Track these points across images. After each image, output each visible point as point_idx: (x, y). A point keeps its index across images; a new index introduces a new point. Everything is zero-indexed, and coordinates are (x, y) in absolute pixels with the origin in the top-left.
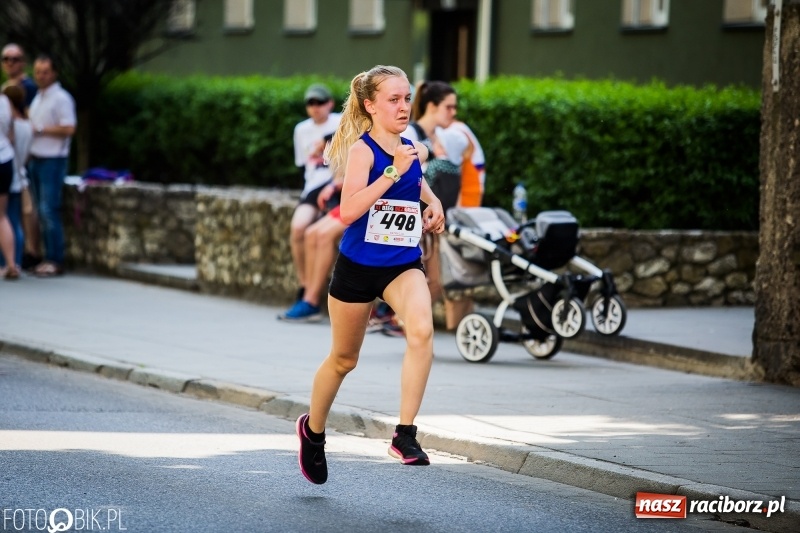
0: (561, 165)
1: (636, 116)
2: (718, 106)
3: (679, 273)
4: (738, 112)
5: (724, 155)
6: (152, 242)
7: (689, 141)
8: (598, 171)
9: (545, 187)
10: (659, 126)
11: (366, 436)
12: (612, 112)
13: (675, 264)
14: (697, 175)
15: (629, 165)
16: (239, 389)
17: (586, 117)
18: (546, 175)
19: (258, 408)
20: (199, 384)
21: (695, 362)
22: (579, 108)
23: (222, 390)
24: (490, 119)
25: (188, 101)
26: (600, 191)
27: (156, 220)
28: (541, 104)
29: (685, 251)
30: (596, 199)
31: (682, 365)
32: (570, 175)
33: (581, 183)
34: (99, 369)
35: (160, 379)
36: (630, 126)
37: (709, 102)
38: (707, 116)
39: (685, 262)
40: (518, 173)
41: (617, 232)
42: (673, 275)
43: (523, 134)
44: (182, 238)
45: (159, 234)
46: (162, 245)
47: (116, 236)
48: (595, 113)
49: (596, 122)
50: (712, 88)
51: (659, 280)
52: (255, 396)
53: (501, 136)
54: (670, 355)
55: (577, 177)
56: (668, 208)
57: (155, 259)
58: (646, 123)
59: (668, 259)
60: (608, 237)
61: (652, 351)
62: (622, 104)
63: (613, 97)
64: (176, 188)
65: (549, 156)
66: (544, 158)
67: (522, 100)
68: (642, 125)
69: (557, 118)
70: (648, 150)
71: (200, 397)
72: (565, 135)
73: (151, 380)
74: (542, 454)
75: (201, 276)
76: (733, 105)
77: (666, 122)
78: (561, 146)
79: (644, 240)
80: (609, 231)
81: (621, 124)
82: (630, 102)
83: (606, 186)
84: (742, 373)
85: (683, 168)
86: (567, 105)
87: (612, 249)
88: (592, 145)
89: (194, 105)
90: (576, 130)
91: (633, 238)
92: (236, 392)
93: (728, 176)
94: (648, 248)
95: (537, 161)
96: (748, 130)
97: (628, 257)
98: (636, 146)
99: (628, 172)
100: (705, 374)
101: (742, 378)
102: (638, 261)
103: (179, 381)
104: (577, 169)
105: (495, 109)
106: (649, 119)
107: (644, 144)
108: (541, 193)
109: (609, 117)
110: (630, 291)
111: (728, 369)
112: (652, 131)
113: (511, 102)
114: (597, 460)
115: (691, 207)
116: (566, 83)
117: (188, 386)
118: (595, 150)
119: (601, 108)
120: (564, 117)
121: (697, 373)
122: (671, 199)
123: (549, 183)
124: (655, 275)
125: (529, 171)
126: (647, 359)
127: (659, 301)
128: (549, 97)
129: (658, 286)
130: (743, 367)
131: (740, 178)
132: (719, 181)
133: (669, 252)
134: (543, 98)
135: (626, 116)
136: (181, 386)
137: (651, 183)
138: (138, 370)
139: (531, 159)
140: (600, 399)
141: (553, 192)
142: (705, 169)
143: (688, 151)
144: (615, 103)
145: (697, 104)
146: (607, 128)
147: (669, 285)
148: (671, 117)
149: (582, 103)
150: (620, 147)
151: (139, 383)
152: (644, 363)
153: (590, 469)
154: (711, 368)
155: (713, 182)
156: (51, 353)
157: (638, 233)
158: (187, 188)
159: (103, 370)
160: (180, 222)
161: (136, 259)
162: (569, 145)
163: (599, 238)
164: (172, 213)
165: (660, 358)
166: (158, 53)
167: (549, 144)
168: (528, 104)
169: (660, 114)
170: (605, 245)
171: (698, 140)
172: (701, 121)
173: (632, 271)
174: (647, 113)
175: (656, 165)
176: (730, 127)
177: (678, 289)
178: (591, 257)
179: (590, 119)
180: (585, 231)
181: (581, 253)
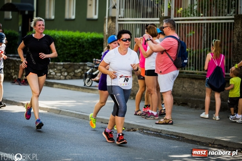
1: (74, 38)
2: (91, 37)
3: (84, 72)
4: (95, 38)
5: (93, 47)
7: (85, 44)
8: (65, 50)
10: (79, 41)
13: (83, 70)
14: (87, 51)
15: (72, 49)
22: (61, 37)
26: (66, 54)
28: (53, 36)
29: (85, 67)
30: (65, 56)
31: (87, 91)
33: (62, 53)
36: (72, 41)
38: (89, 39)
41: (71, 63)
42: (82, 72)
48: (65, 38)
49: (65, 40)
50: (89, 33)
51: (80, 73)
54: (84, 89)
55: (61, 51)
56: (81, 58)
58: (76, 40)
59: (82, 69)
60: (69, 64)
61: (80, 88)
62: (71, 36)
68: (75, 41)
69: (56, 39)
70: (76, 46)
72: (58, 42)
74: (64, 110)
76: (94, 36)
77: (80, 40)
78: (57, 45)
79: (76, 65)
80: (69, 63)
81: (71, 40)
82: (72, 36)
83: (67, 53)
85: (84, 50)
86: (59, 36)
87: (70, 67)
90: (61, 41)
91: (74, 65)
94: (77, 67)
96: (98, 42)
97: (73, 68)
98: (74, 45)
99: (72, 50)
100: (92, 93)
102: (75, 69)
106: (77, 39)
107: (76, 45)
110: (74, 75)
112: (77, 42)
114: (76, 111)
115: (85, 58)
116: (58, 31)
118: (65, 46)
120: (58, 39)
121: (90, 93)
122: (82, 56)
126: (79, 90)
127: (80, 78)
128: (55, 34)
129: (79, 74)
131: (96, 52)
132: (92, 52)
133: (82, 67)
134: (53, 34)
135: (72, 38)
137: (77, 53)
142: (89, 50)
143: (85, 46)
144: (69, 36)
145: (87, 37)
146: (67, 41)
147: (82, 74)
148: (82, 39)
150: (70, 45)
152: (79, 91)
153: (75, 113)
154: (93, 92)
155: (90, 53)
157: (75, 63)
162: (59, 45)
163: (67, 64)
165: (82, 90)
169: (79, 38)
170: (68, 66)
171: (87, 44)
172: (88, 40)
173: (74, 71)
174: (76, 38)
175: (78, 49)
176: (94, 41)
177: (84, 75)
178: (65, 68)
179: (64, 39)
180: (64, 63)
181: (63, 67)
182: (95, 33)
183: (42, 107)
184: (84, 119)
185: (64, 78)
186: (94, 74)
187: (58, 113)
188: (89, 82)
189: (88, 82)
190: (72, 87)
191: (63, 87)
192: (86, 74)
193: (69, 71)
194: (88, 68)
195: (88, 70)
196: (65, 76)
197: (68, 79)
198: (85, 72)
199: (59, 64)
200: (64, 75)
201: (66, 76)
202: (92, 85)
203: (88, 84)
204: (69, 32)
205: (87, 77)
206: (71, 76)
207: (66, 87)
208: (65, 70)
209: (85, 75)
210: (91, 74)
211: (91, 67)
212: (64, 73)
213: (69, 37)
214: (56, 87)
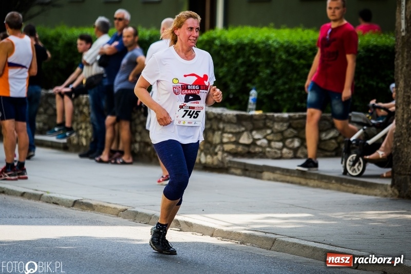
0: (275, 77)
4: (376, 46)
5: (369, 71)
6: (39, 122)
8: (296, 80)
9: (266, 89)
11: (181, 231)
12: (304, 47)
16: (106, 205)
17: (289, 49)
18: (266, 82)
19: (118, 215)
20: (82, 202)
21: (359, 187)
22: (286, 44)
23: (96, 206)
24: (234, 51)
26: (298, 91)
28: (263, 42)
30: (295, 96)
31: (351, 189)
32: (280, 82)
33: (287, 86)
34: (23, 194)
35: (59, 200)
40: (250, 81)
42: (340, 139)
43: (253, 59)
45: (43, 117)
46: (45, 124)
48: (294, 47)
49: (295, 52)
51: (333, 141)
52: (115, 208)
53: (240, 60)
54: (344, 184)
55: (284, 83)
57: (41, 132)
61: (333, 182)
63: (304, 39)
65: (268, 71)
66: (265, 73)
67: (252, 40)
69: (273, 49)
71: (83, 210)
72: (277, 60)
73: (53, 200)
74: (284, 239)
76: (373, 42)
78: (275, 65)
79: (325, 119)
81: (310, 54)
84: (386, 193)
86: (278, 43)
88: (293, 65)
90: (284, 57)
92: (104, 206)
93: (371, 82)
94: (327, 123)
95: (261, 74)
96: (382, 57)
100: (365, 194)
101: (386, 196)
102: (322, 130)
103: (70, 201)
104: (284, 79)
105: (236, 45)
108: (264, 92)
109: (303, 49)
111: (377, 191)
113: (246, 41)
114: (315, 242)
117: (75, 203)
118: (295, 68)
119: (298, 44)
120: (277, 49)
121: (360, 194)
123: (268, 87)
124: (331, 139)
125: (256, 80)
126: (331, 186)
127: (334, 153)
128: (268, 39)
129: (333, 144)
130: (386, 190)
131: (378, 83)
132: (366, 85)
134: (264, 39)
136: (71, 204)
138: (46, 195)
139: (257, 73)
141: (270, 92)
144: (306, 41)
146: (301, 55)
147: (339, 144)
149: (287, 42)
151: (47, 202)
152: (329, 188)
153: (312, 247)
154: (367, 191)
155: (362, 86)
159: (25, 195)
162: (280, 65)
163: (300, 118)
165: (338, 185)
167: (268, 65)
176: (372, 55)
177: (343, 146)
178: (295, 129)
179: (291, 50)
180: (292, 114)
181: (290, 126)
182: (374, 32)
185: (291, 155)
186: (370, 142)
187: (269, 247)
188: (357, 164)
189: (354, 165)
191: (288, 178)
192: (350, 142)
196: (295, 150)
199: (278, 117)
200: (291, 146)
201: (298, 148)
202: (366, 173)
203: (354, 170)
204: (306, 31)
205: (352, 151)
208: (295, 132)
209: (345, 146)
210: (361, 141)
211: (361, 124)
212: (292, 142)
213: (306, 44)
214: (269, 180)
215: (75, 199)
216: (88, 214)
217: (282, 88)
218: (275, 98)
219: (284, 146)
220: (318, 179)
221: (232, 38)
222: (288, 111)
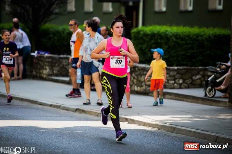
0: (170, 49)
1: (191, 36)
2: (214, 33)
3: (204, 78)
6: (55, 71)
7: (206, 43)
8: (180, 51)
10: (198, 39)
11: (129, 123)
12: (184, 35)
13: (203, 76)
14: (208, 52)
15: (189, 49)
17: (177, 36)
19: (97, 116)
20: (80, 109)
21: (212, 103)
22: (175, 34)
23: (87, 111)
24: (150, 37)
25: (63, 32)
27: (57, 65)
28: (164, 33)
29: (206, 72)
30: (180, 58)
31: (209, 103)
32: (172, 52)
33: (176, 54)
34: (51, 106)
35: (69, 108)
36: (189, 39)
37: (211, 32)
39: (206, 75)
41: (187, 67)
42: (202, 79)
43: (159, 41)
44: (64, 70)
45: (58, 68)
46: (58, 71)
47: (46, 69)
48: (179, 35)
49: (180, 37)
50: (212, 28)
51: (199, 80)
52: (96, 112)
53: (153, 42)
54: (205, 101)
55: (174, 53)
56: (200, 61)
57: (57, 75)
58: (194, 38)
59: (201, 75)
60: (185, 69)
61: (200, 100)
62: (187, 33)
63: (184, 31)
64: (62, 56)
67: (159, 32)
68: (193, 38)
69: (169, 36)
70: (195, 45)
71: (80, 113)
72: (171, 41)
73: (66, 108)
74: (179, 128)
75: (71, 80)
76: (218, 33)
77: (200, 38)
78: (170, 44)
79: (195, 70)
80: (185, 67)
81: (187, 38)
82: (189, 32)
83: (182, 55)
85: (204, 50)
86: (171, 33)
87: (186, 72)
89: (65, 33)
90: (174, 40)
91: (192, 69)
92: (91, 111)
93: (217, 52)
94: (196, 72)
96: (222, 40)
97: (190, 74)
98: (191, 44)
99: (189, 51)
100: (215, 106)
101: (226, 107)
102: (193, 75)
103: (74, 109)
104: (174, 50)
105: (151, 34)
106: (195, 37)
107: (194, 43)
110: (191, 83)
111: (222, 104)
112: (196, 40)
113: (156, 32)
114: (195, 129)
116: (171, 27)
117: (77, 110)
118: (180, 45)
119: (181, 34)
120: (171, 36)
121: (213, 106)
122: (201, 58)
124: (198, 79)
126: (199, 102)
127: (199, 86)
128: (166, 31)
129: (199, 82)
130: (226, 104)
131: (220, 52)
132: (214, 53)
133: (201, 73)
134: (165, 31)
135: (188, 36)
136: (75, 110)
137: (195, 54)
138: (62, 106)
140: (189, 113)
142: (211, 50)
143: (206, 45)
145: (208, 33)
146: (183, 39)
147: (202, 82)
148: (201, 36)
149: (176, 32)
150: (186, 44)
151: (63, 109)
153: (193, 131)
154: (217, 104)
156: (37, 101)
157: (193, 68)
158: (65, 56)
159: (52, 106)
160: (63, 65)
161: (51, 75)
162: (172, 44)
163: (183, 69)
164: (61, 63)
165: (202, 101)
166: (54, 19)
167: (166, 44)
168: (160, 33)
169: (198, 35)
170: (184, 71)
171: (209, 42)
172: (210, 37)
173: (191, 78)
174: (194, 35)
175: (197, 49)
176: (217, 39)
177: (204, 83)
178: (180, 74)
179: (178, 37)
180: (179, 67)
181: (178, 73)
183: (151, 124)
184: (205, 139)
185: (178, 87)
186: (218, 81)
187: (172, 131)
188: (211, 92)
189: (210, 92)
190: (189, 98)
191: (178, 98)
192: (208, 81)
193: (185, 78)
194: (209, 74)
195: (210, 76)
196: (180, 84)
197: (183, 87)
198: (206, 79)
199: (172, 69)
200: (178, 82)
201: (182, 84)
202: (216, 95)
203: (210, 94)
204: (185, 28)
205: (209, 85)
206: (188, 84)
207: (181, 98)
208: (180, 76)
209: (206, 83)
210: (213, 81)
211: (213, 72)
212: (179, 80)
213: (185, 34)
214: (168, 99)
215: (76, 108)
216: (83, 115)
217: (173, 55)
218: (170, 59)
219: (175, 83)
220: (192, 99)
221: (149, 31)
222: (176, 66)
